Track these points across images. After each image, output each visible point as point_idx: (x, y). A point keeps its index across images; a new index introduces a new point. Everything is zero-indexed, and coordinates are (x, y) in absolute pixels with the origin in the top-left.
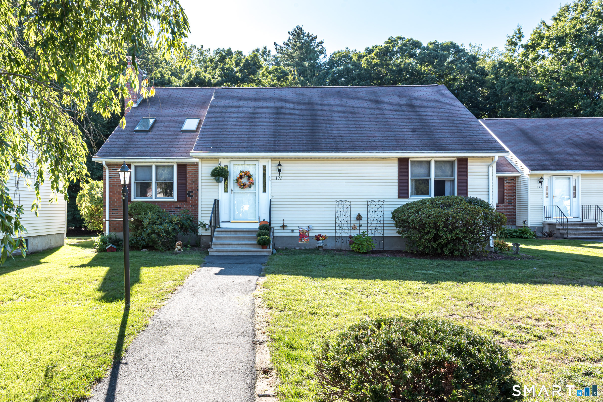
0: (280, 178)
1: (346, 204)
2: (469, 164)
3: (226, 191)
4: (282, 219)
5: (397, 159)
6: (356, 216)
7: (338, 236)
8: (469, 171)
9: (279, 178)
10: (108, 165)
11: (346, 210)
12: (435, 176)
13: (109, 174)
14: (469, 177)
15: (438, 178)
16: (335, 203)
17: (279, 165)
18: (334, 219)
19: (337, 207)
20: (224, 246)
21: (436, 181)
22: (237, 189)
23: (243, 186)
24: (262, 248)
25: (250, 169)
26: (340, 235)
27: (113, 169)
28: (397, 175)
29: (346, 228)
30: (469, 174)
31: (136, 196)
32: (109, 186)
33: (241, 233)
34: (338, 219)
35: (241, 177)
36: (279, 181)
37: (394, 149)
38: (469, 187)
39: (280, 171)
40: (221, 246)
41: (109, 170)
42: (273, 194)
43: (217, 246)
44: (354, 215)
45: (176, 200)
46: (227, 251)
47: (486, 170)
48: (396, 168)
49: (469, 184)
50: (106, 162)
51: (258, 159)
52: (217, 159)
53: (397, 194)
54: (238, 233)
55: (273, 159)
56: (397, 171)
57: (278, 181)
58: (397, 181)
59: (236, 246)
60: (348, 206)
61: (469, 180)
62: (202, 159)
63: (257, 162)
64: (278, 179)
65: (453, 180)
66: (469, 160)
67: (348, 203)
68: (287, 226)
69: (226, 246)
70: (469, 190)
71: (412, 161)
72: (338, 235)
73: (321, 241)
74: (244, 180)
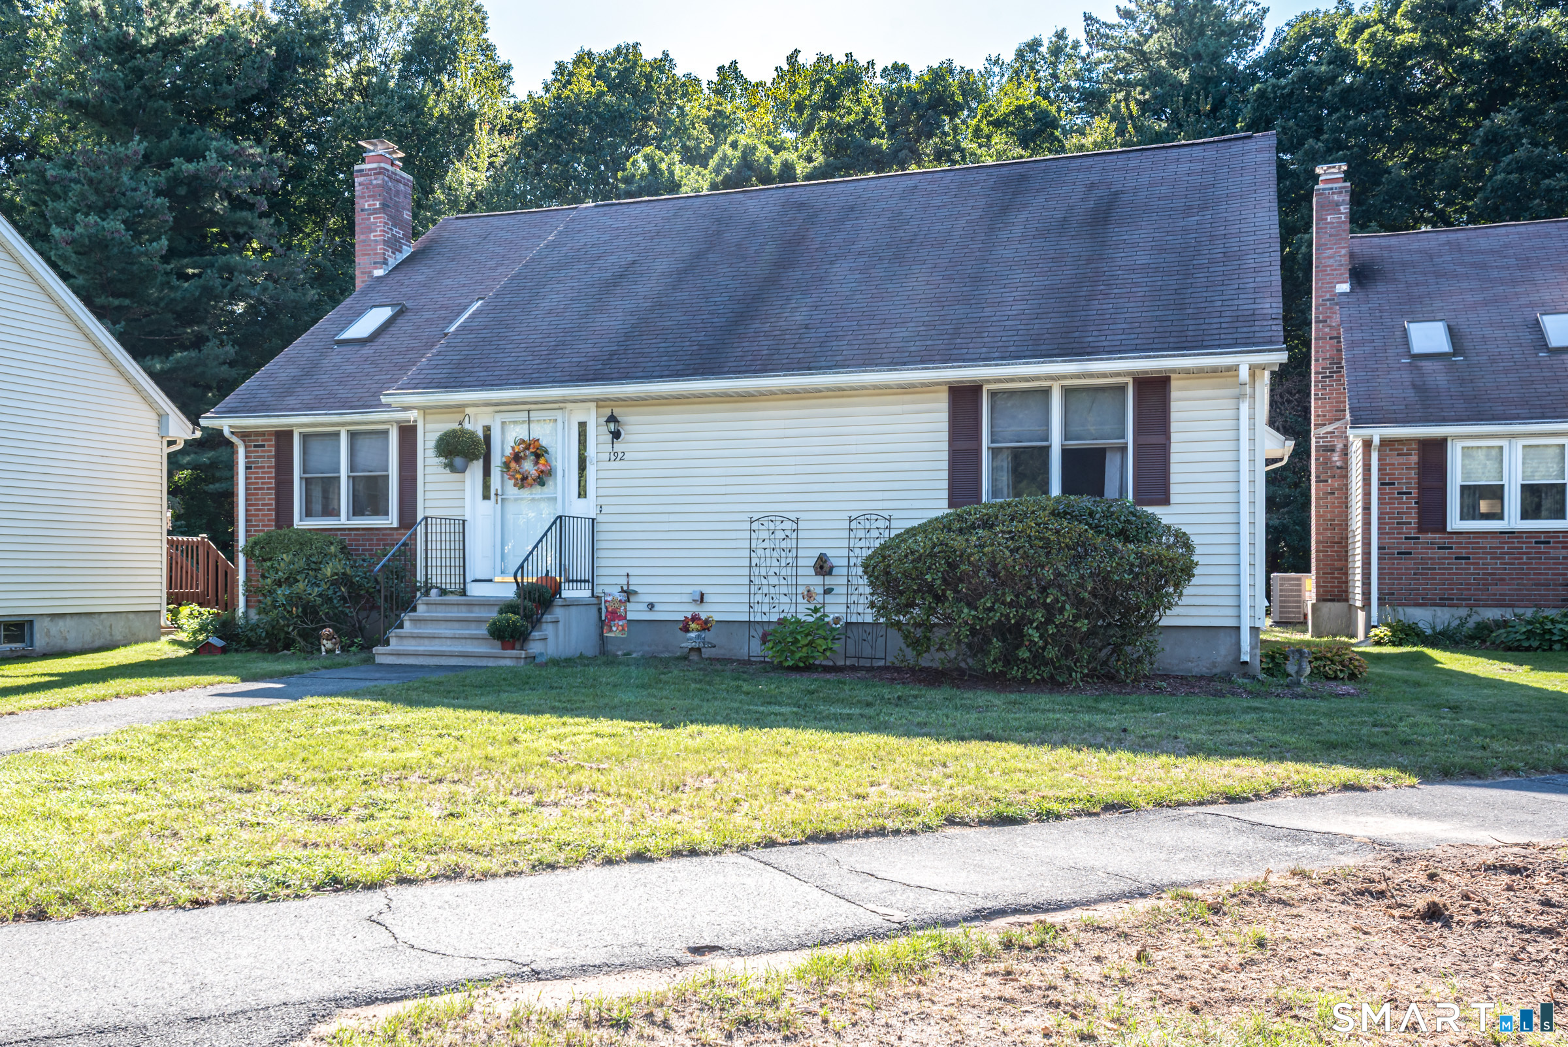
0: (620, 455)
1: (783, 526)
2: (1174, 394)
3: (486, 497)
4: (624, 572)
5: (946, 388)
6: (812, 562)
7: (758, 622)
8: (1174, 416)
9: (617, 457)
10: (245, 435)
11: (783, 544)
12: (1067, 436)
13: (247, 457)
14: (1174, 437)
15: (1073, 444)
16: (747, 526)
17: (612, 419)
18: (746, 571)
19: (754, 535)
20: (422, 641)
21: (1066, 453)
22: (512, 490)
23: (523, 482)
24: (503, 649)
25: (542, 432)
26: (765, 619)
27: (255, 446)
28: (945, 436)
29: (784, 599)
30: (1174, 427)
31: (308, 513)
32: (247, 489)
33: (482, 608)
34: (756, 571)
35: (517, 458)
36: (618, 464)
37: (924, 359)
38: (1174, 468)
39: (616, 435)
40: (413, 642)
41: (246, 447)
42: (601, 501)
43: (405, 642)
44: (808, 561)
45: (395, 525)
46: (416, 654)
47: (1231, 413)
48: (945, 416)
49: (1174, 458)
50: (230, 426)
51: (562, 405)
52: (460, 407)
53: (945, 494)
54: (476, 609)
55: (600, 402)
56: (945, 426)
57: (613, 464)
58: (945, 456)
59: (449, 642)
60: (788, 533)
61: (1174, 448)
62: (425, 410)
63: (558, 415)
64: (613, 458)
65: (1124, 449)
66: (1174, 384)
67: (787, 525)
68: (636, 593)
69: (426, 642)
70: (1174, 478)
71: (993, 394)
72: (758, 619)
73: (693, 635)
74: (528, 466)
